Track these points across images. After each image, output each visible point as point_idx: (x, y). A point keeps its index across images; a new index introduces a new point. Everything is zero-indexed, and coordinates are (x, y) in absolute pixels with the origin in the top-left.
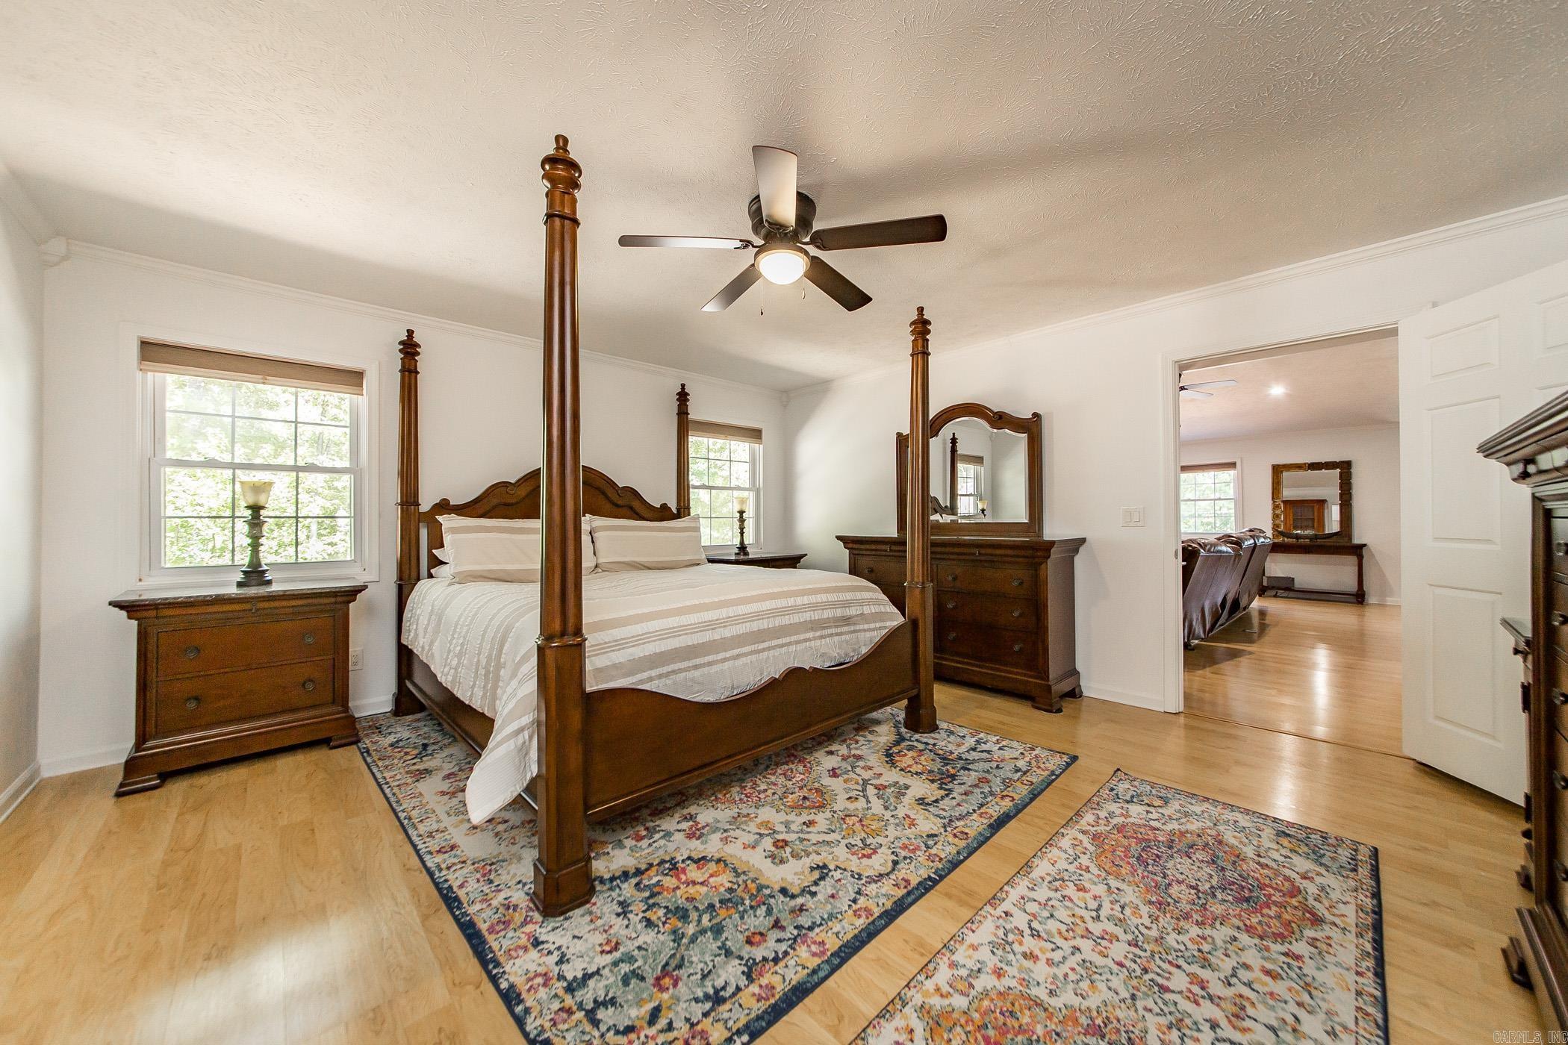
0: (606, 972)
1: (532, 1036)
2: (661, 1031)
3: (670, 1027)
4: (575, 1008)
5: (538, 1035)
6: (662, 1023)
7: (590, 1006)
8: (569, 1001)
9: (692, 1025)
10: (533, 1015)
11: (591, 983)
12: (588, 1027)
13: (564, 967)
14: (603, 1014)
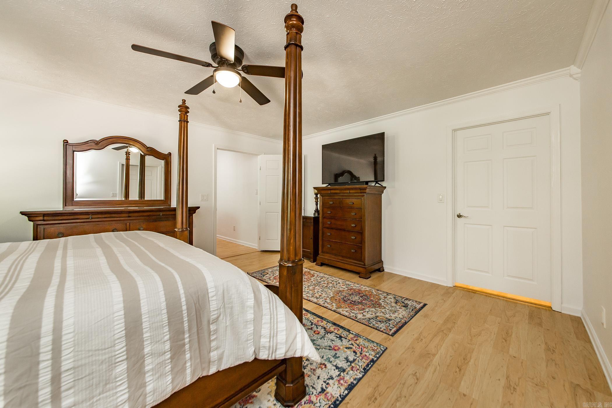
0: (335, 364)
1: (364, 374)
2: (353, 346)
3: (352, 344)
4: (351, 367)
5: (363, 372)
6: (351, 346)
7: (349, 363)
8: (349, 369)
9: (350, 340)
10: (356, 377)
11: (340, 366)
12: (357, 361)
13: (334, 376)
14: (351, 359)
